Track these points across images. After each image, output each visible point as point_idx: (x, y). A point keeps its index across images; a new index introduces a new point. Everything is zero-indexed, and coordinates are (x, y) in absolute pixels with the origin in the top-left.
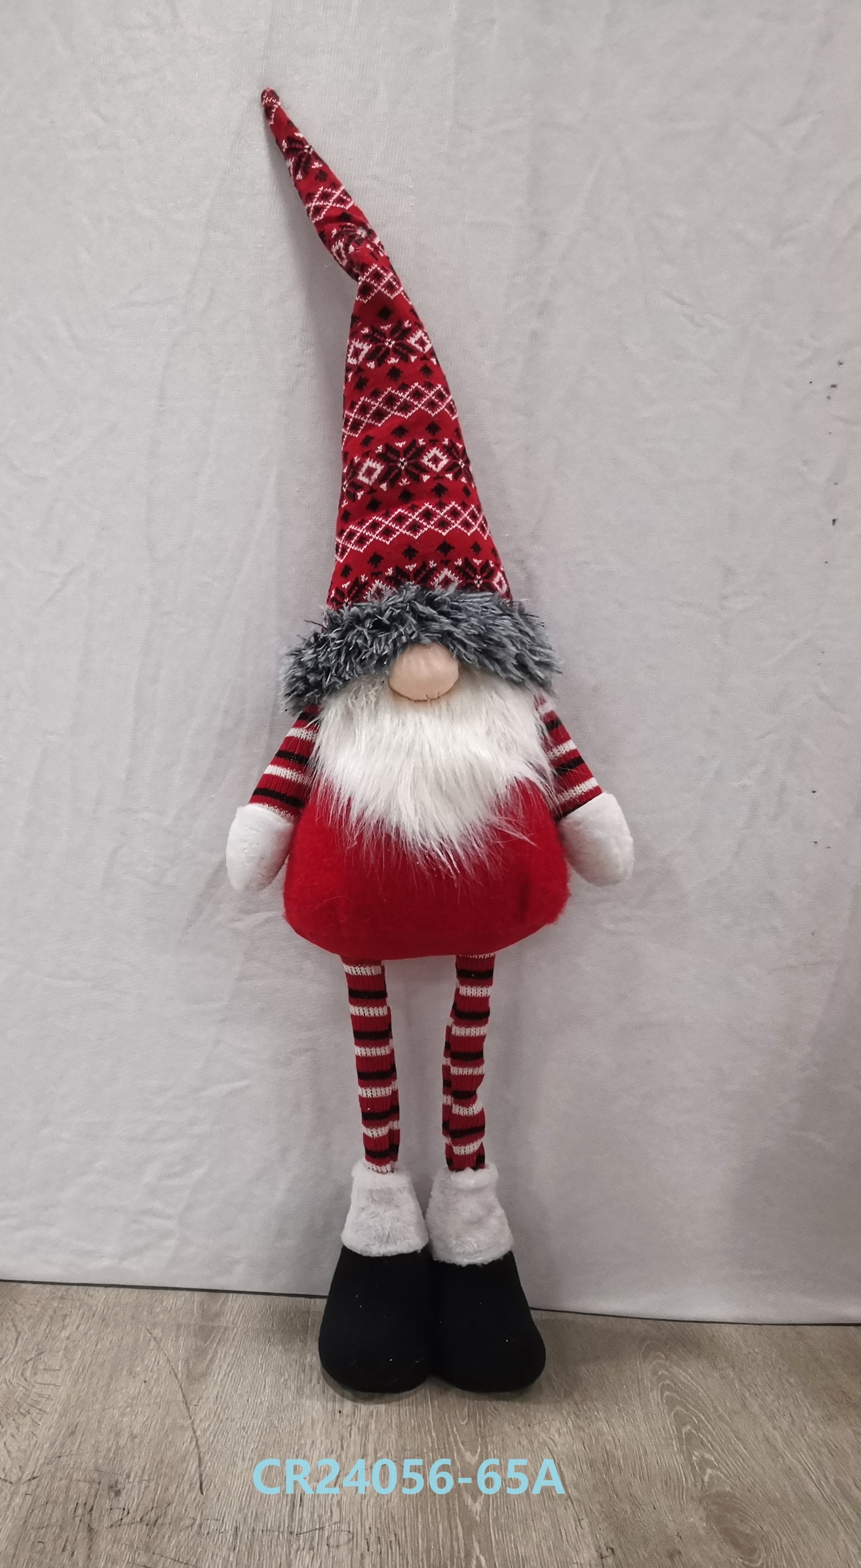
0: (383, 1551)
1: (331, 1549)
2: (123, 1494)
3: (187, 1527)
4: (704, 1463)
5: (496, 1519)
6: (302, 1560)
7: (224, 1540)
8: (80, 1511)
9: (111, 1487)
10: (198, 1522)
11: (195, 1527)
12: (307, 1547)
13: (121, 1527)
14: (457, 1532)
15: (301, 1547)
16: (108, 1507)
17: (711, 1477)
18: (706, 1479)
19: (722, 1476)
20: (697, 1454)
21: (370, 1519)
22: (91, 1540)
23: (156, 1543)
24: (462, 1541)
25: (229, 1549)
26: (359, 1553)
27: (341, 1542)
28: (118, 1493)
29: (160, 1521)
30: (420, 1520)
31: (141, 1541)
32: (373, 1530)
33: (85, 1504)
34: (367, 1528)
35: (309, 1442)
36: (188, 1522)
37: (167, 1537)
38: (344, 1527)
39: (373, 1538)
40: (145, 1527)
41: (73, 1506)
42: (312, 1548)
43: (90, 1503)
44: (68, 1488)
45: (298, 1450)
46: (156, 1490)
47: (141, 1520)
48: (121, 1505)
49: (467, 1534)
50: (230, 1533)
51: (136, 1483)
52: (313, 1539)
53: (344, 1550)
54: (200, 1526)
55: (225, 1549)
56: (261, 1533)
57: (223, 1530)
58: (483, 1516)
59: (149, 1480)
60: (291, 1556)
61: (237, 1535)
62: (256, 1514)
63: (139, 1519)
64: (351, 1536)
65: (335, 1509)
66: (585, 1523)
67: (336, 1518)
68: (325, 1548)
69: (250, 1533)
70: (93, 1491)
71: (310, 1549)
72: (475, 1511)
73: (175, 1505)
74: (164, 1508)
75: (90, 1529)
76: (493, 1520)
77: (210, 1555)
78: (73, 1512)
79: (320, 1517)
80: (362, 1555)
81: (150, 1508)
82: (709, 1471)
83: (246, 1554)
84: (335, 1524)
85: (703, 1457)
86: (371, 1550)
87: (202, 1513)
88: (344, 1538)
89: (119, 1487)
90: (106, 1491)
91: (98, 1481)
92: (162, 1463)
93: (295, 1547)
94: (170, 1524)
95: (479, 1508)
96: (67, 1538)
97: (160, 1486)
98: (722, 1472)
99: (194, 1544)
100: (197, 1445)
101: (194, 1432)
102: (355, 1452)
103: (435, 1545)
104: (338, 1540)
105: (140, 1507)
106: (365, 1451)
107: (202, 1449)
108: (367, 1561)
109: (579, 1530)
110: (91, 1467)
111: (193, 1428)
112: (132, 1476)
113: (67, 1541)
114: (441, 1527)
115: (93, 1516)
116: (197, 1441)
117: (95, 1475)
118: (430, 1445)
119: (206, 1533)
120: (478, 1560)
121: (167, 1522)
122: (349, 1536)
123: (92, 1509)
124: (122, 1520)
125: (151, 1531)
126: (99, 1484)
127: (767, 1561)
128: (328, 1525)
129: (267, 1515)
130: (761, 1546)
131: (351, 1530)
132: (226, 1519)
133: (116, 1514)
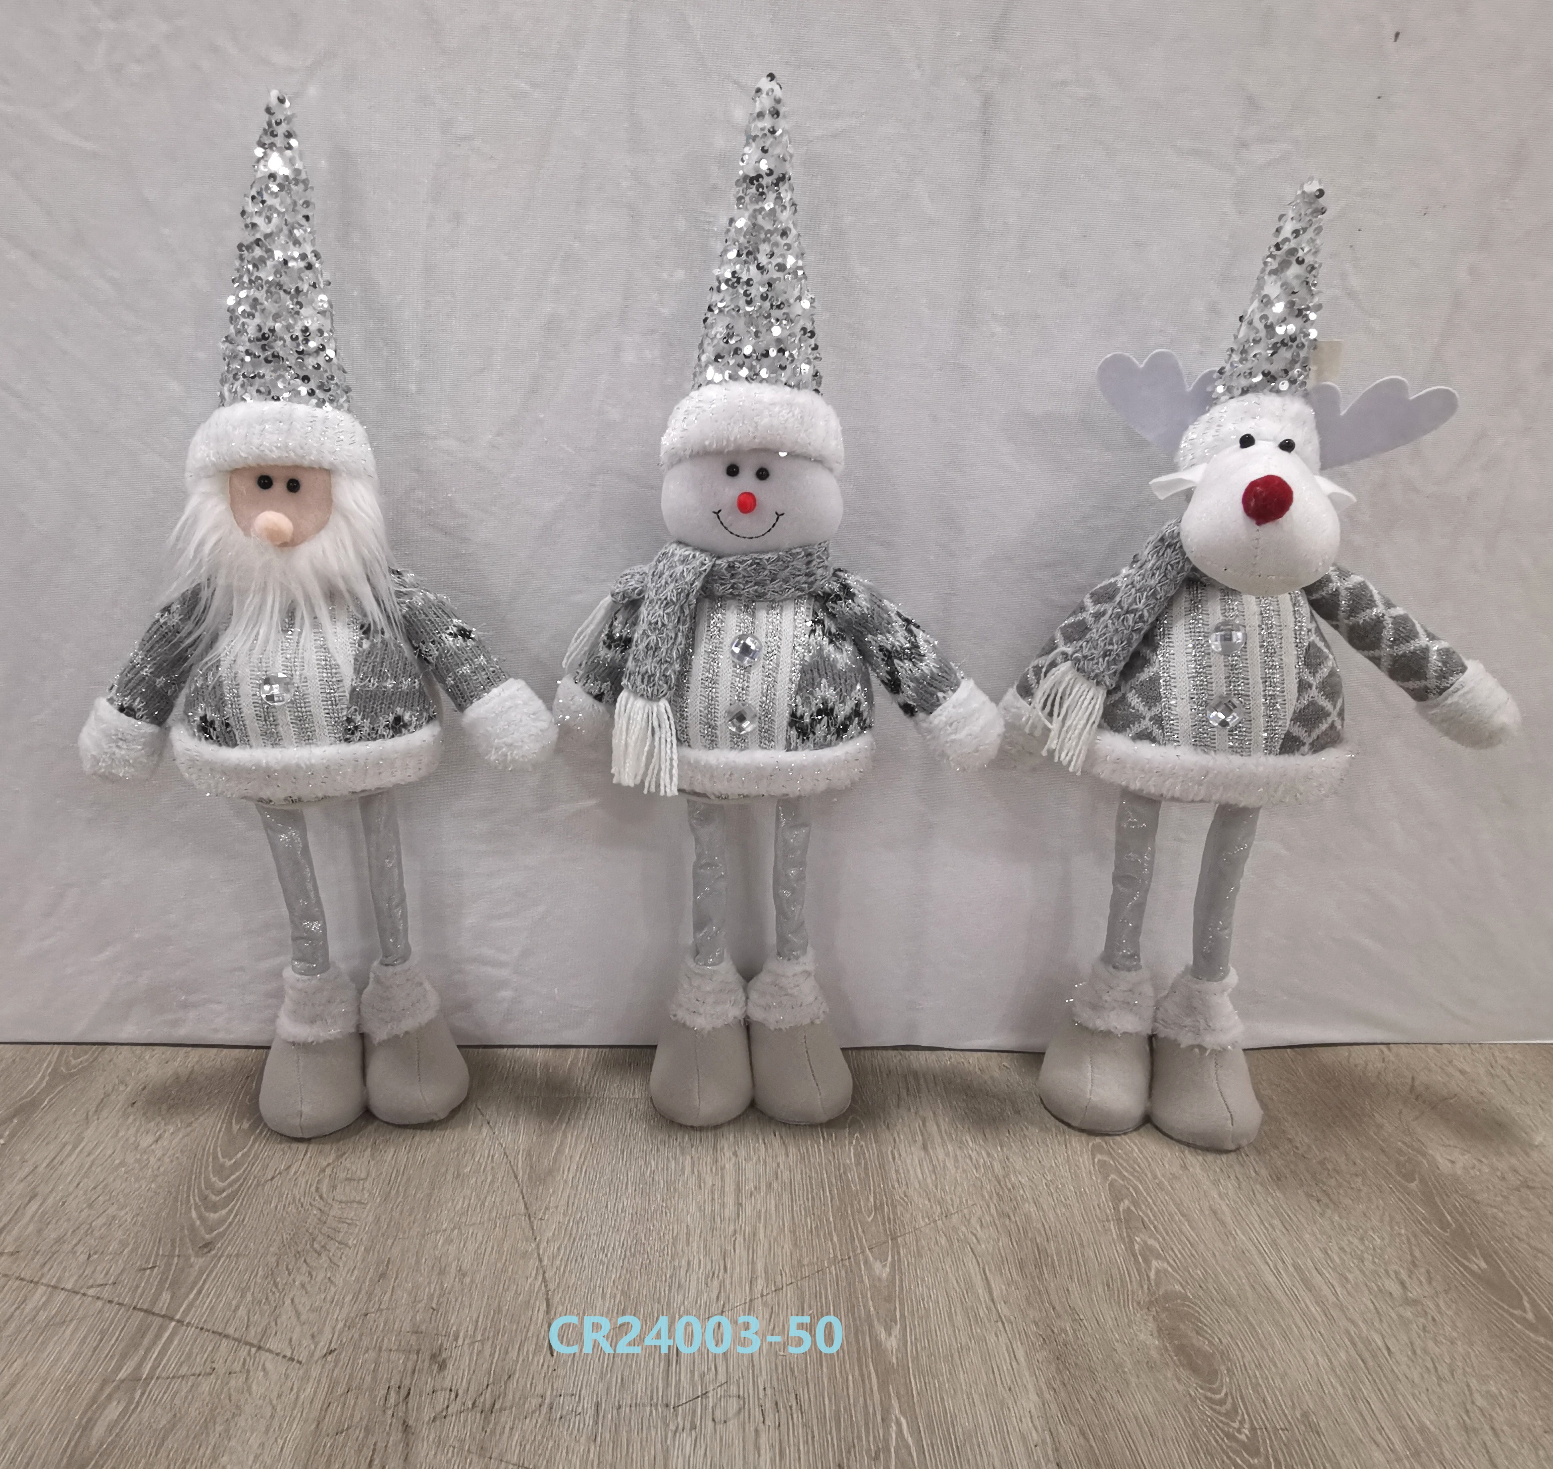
0: (782, 1423)
1: (718, 1427)
2: (450, 1366)
3: (534, 1412)
4: (1148, 1253)
5: (916, 1359)
6: (682, 1446)
7: (582, 1426)
8: (392, 1400)
9: (433, 1357)
10: (547, 1401)
11: (545, 1409)
12: (688, 1426)
13: (448, 1419)
14: (870, 1383)
15: (680, 1427)
16: (429, 1389)
17: (1158, 1272)
18: (1152, 1275)
19: (1170, 1269)
20: (1138, 1239)
21: (764, 1373)
22: (408, 1445)
23: (493, 1443)
24: (877, 1396)
25: (588, 1438)
26: (752, 1429)
27: (730, 1415)
28: (442, 1366)
29: (497, 1407)
30: (825, 1370)
31: (474, 1439)
32: (769, 1391)
33: (399, 1388)
34: (761, 1387)
35: (684, 1263)
36: (535, 1402)
37: (507, 1428)
38: (733, 1389)
39: (769, 1405)
40: (478, 1415)
41: (383, 1392)
42: (693, 1427)
43: (406, 1382)
44: (377, 1365)
45: (671, 1277)
46: (492, 1355)
47: (474, 1404)
48: (447, 1384)
49: (883, 1386)
50: (591, 1412)
51: (466, 1347)
52: (694, 1412)
53: (733, 1425)
54: (551, 1406)
55: (583, 1440)
56: (628, 1409)
57: (580, 1409)
58: (900, 1356)
59: (482, 1342)
60: (669, 1442)
61: (598, 1415)
62: (622, 1380)
63: (470, 1406)
64: (742, 1402)
65: (720, 1362)
66: (1021, 1354)
67: (722, 1376)
68: (710, 1424)
69: (615, 1412)
70: (410, 1365)
71: (691, 1430)
72: (889, 1348)
73: (517, 1375)
74: (503, 1382)
75: (406, 1427)
76: (913, 1361)
77: (564, 1451)
78: (382, 1403)
79: (702, 1376)
80: (757, 1431)
81: (486, 1383)
82: (1155, 1263)
83: (611, 1445)
84: (721, 1385)
85: (1145, 1243)
86: (768, 1422)
87: (552, 1386)
88: (733, 1406)
89: (444, 1356)
90: (426, 1363)
91: (416, 1348)
92: (499, 1310)
93: (672, 1427)
94: (511, 1408)
95: (894, 1344)
96: (375, 1445)
97: (498, 1348)
98: (1168, 1263)
99: (543, 1437)
100: (544, 1280)
101: (541, 1261)
102: (741, 1272)
103: (845, 1408)
104: (726, 1413)
105: (472, 1383)
106: (754, 1271)
107: (552, 1287)
108: (763, 1440)
109: (1014, 1364)
110: (407, 1326)
111: (539, 1255)
112: (461, 1335)
113: (374, 1450)
114: (850, 1377)
115: (410, 1405)
116: (544, 1272)
117: (413, 1339)
118: (832, 1256)
119: (558, 1416)
120: (899, 1424)
121: (508, 1404)
122: (738, 1403)
123: (409, 1393)
124: (448, 1407)
125: (487, 1421)
126: (418, 1353)
127: (1231, 1390)
128: (712, 1388)
129: (636, 1381)
130: (1223, 1368)
131: (741, 1393)
132: (583, 1392)
133: (441, 1398)
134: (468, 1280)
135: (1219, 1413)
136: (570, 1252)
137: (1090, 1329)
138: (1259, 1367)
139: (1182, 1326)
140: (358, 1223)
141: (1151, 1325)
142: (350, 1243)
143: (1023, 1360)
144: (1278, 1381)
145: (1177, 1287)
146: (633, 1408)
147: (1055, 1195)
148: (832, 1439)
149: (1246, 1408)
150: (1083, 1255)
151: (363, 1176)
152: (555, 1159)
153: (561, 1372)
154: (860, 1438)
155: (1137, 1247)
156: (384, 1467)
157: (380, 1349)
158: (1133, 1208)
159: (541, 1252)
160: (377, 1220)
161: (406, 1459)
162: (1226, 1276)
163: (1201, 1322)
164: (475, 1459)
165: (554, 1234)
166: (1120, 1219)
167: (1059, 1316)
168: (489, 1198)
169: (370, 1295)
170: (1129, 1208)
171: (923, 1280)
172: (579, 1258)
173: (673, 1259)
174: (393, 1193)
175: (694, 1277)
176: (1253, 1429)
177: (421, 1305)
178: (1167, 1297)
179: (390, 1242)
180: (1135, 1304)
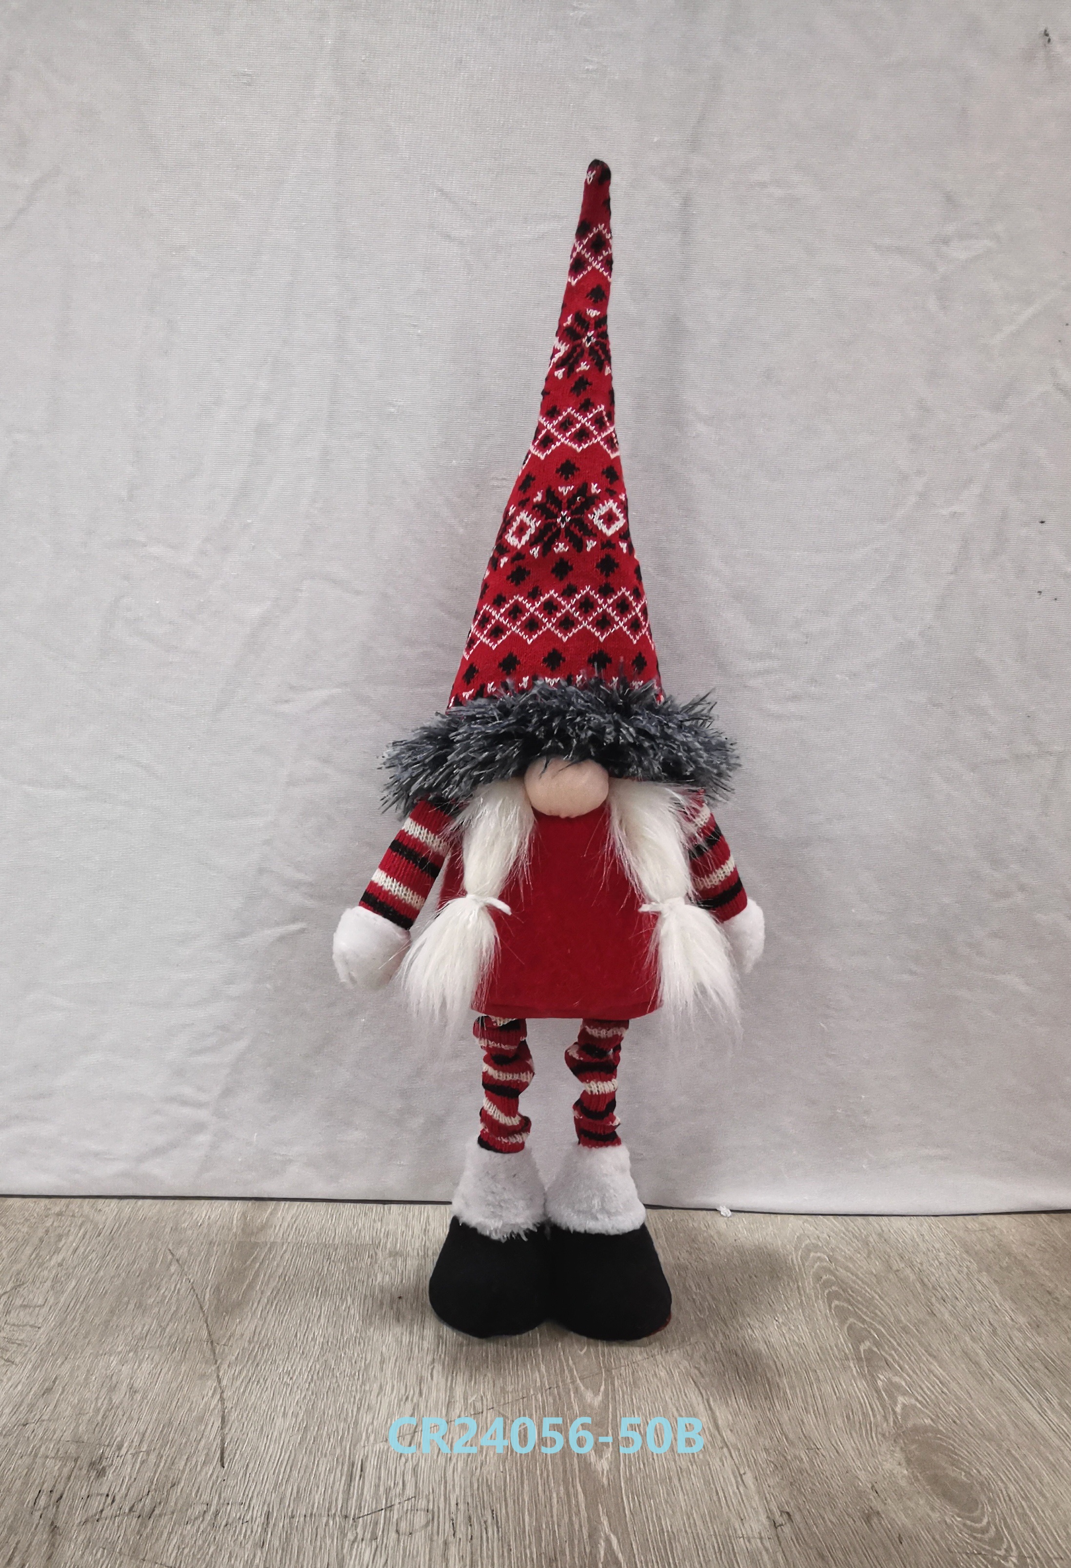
0: (474, 1536)
1: (402, 1538)
2: (110, 1473)
3: (196, 1518)
4: (893, 1389)
5: (630, 1479)
6: (360, 1555)
7: (249, 1532)
8: (42, 1501)
9: (92, 1464)
10: (213, 1509)
11: (208, 1517)
12: (368, 1536)
13: (100, 1522)
14: (577, 1504)
15: (360, 1537)
16: (84, 1493)
17: (904, 1406)
18: (898, 1409)
19: (918, 1405)
20: (882, 1377)
21: (457, 1489)
22: (53, 1545)
23: (148, 1546)
24: (584, 1513)
25: (255, 1545)
26: (441, 1542)
27: (417, 1527)
28: (101, 1473)
29: (157, 1512)
30: (526, 1488)
31: (127, 1541)
32: (462, 1506)
34: (453, 1503)
35: (376, 1387)
36: (199, 1509)
37: (165, 1534)
38: (422, 1504)
39: (461, 1519)
40: (135, 1519)
41: (33, 1495)
42: (374, 1538)
43: (60, 1488)
44: (30, 1469)
45: (361, 1400)
46: (157, 1465)
47: (131, 1510)
48: (104, 1490)
50: (260, 1520)
51: (129, 1456)
52: (376, 1523)
53: (420, 1538)
54: (217, 1513)
55: (249, 1546)
56: (302, 1519)
57: (248, 1518)
58: (611, 1477)
59: (148, 1453)
60: (345, 1551)
61: (268, 1524)
62: (298, 1492)
63: (127, 1511)
64: (430, 1516)
65: (409, 1477)
66: (749, 1479)
67: (410, 1491)
68: (393, 1535)
69: (287, 1521)
70: (66, 1471)
71: (371, 1540)
72: (600, 1469)
73: (182, 1484)
74: (165, 1490)
75: (54, 1528)
76: (626, 1483)
77: (227, 1556)
78: (31, 1504)
79: (388, 1491)
80: (446, 1543)
81: (146, 1491)
82: (901, 1399)
83: (280, 1552)
84: (408, 1499)
85: (889, 1379)
86: (458, 1535)
87: (220, 1494)
88: (420, 1519)
89: (104, 1463)
90: (84, 1472)
91: (75, 1455)
92: (170, 1423)
93: (350, 1536)
94: (173, 1513)
95: (606, 1467)
96: (17, 1544)
97: (164, 1458)
98: (917, 1400)
99: (204, 1542)
100: (222, 1399)
101: (219, 1381)
102: (438, 1398)
103: (547, 1523)
104: (412, 1524)
105: (132, 1490)
106: (451, 1396)
107: (228, 1405)
108: (453, 1550)
109: (742, 1489)
110: (67, 1436)
111: (218, 1376)
112: (125, 1445)
113: (15, 1548)
114: (555, 1495)
115: (61, 1509)
116: (223, 1392)
117: (72, 1449)
118: (538, 1384)
119: (224, 1523)
120: (608, 1541)
121: (170, 1510)
122: (427, 1515)
123: (61, 1497)
124: (102, 1511)
125: (144, 1525)
126: (76, 1460)
127: (994, 1519)
128: (398, 1501)
129: (313, 1493)
130: (983, 1498)
131: (431, 1507)
132: (254, 1501)
133: (96, 1504)
134: (138, 1397)
135: (981, 1540)
136: (253, 1375)
137: (828, 1457)
138: (1026, 1498)
139: (935, 1458)
140: (28, 1344)
141: (899, 1455)
142: (17, 1360)
143: (750, 1483)
144: (1048, 1512)
145: (928, 1421)
146: (308, 1518)
147: (787, 1336)
148: (531, 1553)
149: (1012, 1536)
150: (820, 1390)
151: (40, 1302)
152: (245, 1293)
153: (232, 1483)
154: (563, 1553)
155: (880, 1383)
156: (24, 1565)
157: (36, 1456)
158: (875, 1349)
159: (221, 1374)
160: (50, 1342)
161: (49, 1558)
162: (983, 1413)
163: (956, 1454)
164: (126, 1559)
165: (236, 1358)
166: (861, 1358)
167: (791, 1443)
168: (171, 1325)
169: (31, 1407)
170: (870, 1350)
171: (639, 1408)
172: (261, 1380)
173: (363, 1383)
174: (69, 1318)
175: (386, 1401)
176: (1021, 1557)
177: (86, 1418)
178: (916, 1429)
179: (59, 1362)
180: (879, 1436)
